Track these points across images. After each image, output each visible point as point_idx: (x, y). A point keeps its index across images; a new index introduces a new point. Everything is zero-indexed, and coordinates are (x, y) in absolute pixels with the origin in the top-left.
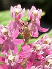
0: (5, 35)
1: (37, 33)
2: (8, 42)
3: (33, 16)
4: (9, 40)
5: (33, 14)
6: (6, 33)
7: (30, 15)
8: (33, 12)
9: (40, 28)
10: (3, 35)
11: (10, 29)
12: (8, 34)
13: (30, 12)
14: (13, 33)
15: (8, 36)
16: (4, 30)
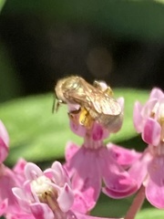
0: (47, 203)
3: (157, 125)
5: (155, 120)
6: (50, 197)
7: (144, 122)
8: (155, 110)
10: (38, 203)
12: (58, 200)
13: (142, 113)
14: (76, 191)
15: (59, 208)
16: (41, 184)
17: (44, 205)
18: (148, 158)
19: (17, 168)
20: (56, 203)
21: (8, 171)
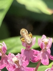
0: (16, 64)
1: (47, 61)
2: (19, 70)
4: (20, 68)
5: (43, 43)
6: (17, 62)
7: (41, 43)
8: (43, 40)
9: (51, 57)
10: (14, 64)
11: (21, 58)
13: (40, 41)
15: (19, 65)
16: (15, 59)
17: (15, 64)
18: (42, 52)
19: (9, 55)
20: (19, 64)
21: (7, 56)
